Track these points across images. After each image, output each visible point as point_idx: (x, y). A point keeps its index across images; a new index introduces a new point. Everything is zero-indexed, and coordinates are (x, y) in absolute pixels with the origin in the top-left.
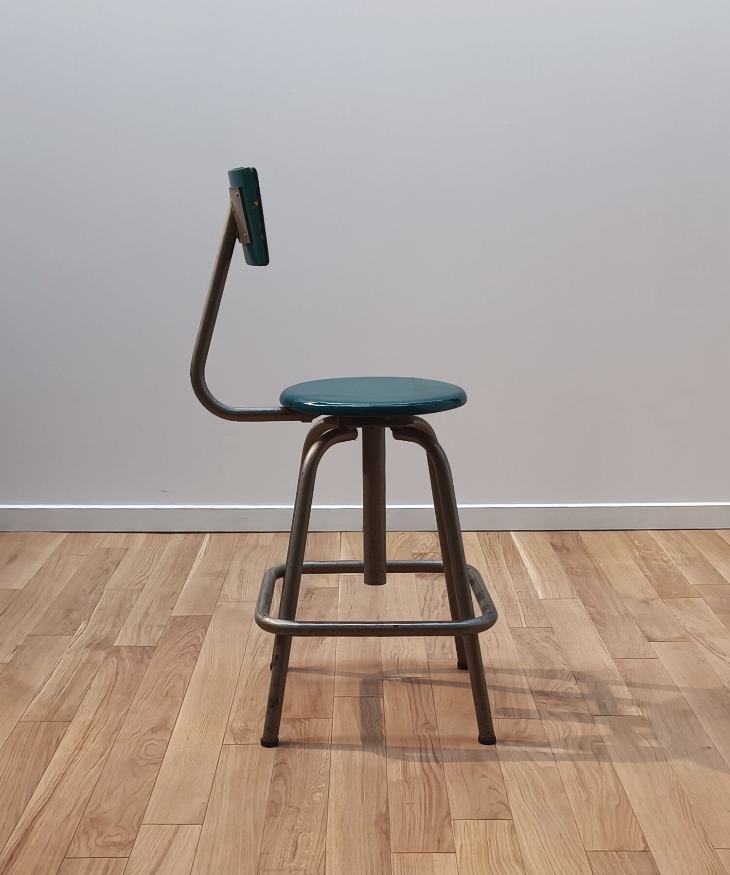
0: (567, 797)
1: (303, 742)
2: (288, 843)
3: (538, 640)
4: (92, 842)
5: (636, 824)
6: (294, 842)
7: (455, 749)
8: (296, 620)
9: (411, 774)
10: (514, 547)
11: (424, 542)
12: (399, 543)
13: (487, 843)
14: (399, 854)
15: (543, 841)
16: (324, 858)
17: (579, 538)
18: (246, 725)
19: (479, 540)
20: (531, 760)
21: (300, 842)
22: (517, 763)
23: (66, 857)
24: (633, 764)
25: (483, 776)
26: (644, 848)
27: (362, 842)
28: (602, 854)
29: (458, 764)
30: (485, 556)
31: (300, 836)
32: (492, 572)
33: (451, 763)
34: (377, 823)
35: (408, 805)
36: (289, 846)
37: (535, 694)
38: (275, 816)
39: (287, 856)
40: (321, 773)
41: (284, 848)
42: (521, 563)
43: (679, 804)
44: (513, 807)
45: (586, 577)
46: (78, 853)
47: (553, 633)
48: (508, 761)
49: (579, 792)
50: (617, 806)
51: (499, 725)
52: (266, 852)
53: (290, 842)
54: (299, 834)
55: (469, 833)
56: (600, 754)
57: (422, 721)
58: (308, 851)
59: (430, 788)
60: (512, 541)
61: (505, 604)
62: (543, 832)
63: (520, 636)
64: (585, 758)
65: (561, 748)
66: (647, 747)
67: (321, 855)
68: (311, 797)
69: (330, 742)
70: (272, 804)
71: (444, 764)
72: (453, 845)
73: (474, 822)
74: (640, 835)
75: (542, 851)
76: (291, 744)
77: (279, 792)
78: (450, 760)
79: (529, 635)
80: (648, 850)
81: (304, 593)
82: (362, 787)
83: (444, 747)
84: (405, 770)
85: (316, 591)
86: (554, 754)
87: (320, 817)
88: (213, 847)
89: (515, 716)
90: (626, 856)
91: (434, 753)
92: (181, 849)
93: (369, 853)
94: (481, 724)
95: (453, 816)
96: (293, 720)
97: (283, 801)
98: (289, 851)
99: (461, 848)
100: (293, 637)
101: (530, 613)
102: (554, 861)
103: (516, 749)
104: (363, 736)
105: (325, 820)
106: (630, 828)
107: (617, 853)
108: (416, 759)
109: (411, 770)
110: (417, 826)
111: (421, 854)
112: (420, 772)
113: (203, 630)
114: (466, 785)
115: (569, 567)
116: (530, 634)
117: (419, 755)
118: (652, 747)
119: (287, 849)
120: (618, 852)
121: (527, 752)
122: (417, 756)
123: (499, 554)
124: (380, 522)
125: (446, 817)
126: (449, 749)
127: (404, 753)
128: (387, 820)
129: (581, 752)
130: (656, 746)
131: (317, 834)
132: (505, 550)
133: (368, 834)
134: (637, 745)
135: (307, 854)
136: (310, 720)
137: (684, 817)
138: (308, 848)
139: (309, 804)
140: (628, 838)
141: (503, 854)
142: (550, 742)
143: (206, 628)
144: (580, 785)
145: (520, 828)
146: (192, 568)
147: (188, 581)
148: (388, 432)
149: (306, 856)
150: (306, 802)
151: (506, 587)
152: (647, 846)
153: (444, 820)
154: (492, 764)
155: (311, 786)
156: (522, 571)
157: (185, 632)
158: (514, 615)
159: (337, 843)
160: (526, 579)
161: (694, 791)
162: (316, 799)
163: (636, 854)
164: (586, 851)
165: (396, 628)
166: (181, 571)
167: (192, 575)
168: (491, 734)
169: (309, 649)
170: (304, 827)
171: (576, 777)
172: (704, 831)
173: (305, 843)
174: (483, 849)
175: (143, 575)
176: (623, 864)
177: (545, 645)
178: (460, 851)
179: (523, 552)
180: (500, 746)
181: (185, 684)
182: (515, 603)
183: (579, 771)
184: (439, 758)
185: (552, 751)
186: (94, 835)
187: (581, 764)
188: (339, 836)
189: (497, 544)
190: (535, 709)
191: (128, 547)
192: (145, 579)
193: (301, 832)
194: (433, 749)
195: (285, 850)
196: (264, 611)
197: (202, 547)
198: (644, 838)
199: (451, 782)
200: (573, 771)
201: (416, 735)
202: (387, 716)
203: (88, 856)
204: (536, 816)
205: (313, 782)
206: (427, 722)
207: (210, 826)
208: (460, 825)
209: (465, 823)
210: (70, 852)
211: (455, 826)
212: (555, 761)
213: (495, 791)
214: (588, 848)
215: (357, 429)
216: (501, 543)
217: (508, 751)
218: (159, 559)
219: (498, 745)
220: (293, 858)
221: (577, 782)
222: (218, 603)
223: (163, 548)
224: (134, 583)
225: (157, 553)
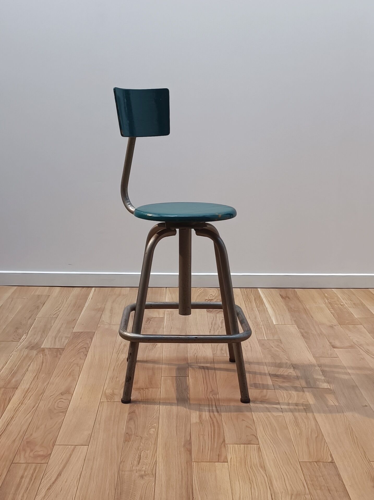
0: (289, 432)
1: (145, 401)
3: (273, 347)
4: (27, 454)
5: (327, 447)
6: (139, 456)
7: (228, 406)
8: (141, 334)
9: (204, 419)
10: (260, 296)
11: (211, 293)
12: (198, 294)
13: (245, 457)
14: (196, 463)
15: (276, 457)
16: (155, 465)
17: (295, 292)
18: (113, 392)
19: (241, 292)
20: (270, 412)
21: (142, 455)
22: (262, 413)
23: (13, 462)
24: (325, 415)
25: (243, 420)
26: (331, 461)
27: (177, 456)
28: (308, 464)
29: (229, 413)
30: (244, 301)
31: (142, 452)
32: (248, 310)
33: (225, 413)
34: (184, 446)
35: (202, 436)
36: (136, 457)
37: (271, 376)
38: (128, 441)
39: (135, 463)
40: (154, 418)
41: (133, 459)
42: (264, 305)
43: (351, 437)
44: (260, 438)
45: (299, 313)
46: (20, 460)
47: (281, 343)
48: (256, 412)
49: (296, 429)
50: (316, 437)
51: (252, 393)
52: (123, 461)
53: (136, 456)
54: (141, 451)
55: (235, 451)
56: (307, 408)
57: (210, 390)
58: (146, 461)
59: (214, 426)
60: (259, 293)
61: (255, 327)
62: (276, 451)
63: (263, 344)
64: (299, 411)
65: (286, 405)
66: (332, 405)
67: (154, 463)
68: (148, 431)
69: (159, 401)
70: (127, 435)
71: (222, 413)
72: (226, 458)
73: (238, 446)
74: (329, 453)
75: (275, 461)
76: (138, 402)
77: (131, 428)
78: (225, 411)
79: (268, 344)
80: (333, 461)
81: (146, 320)
82: (177, 426)
83: (221, 404)
84: (200, 416)
85: (152, 319)
86: (282, 409)
87: (153, 442)
88: (94, 458)
89: (261, 388)
90: (322, 465)
91: (216, 407)
92: (76, 459)
93: (180, 462)
94: (242, 392)
95: (226, 442)
96: (139, 389)
97: (133, 433)
98: (136, 460)
99: (231, 460)
100: (140, 343)
101: (269, 332)
102: (282, 467)
103: (261, 405)
104: (178, 398)
105: (156, 443)
106: (324, 449)
107: (316, 463)
108: (206, 410)
109: (204, 417)
110: (207, 447)
111: (209, 463)
112: (208, 417)
113: (90, 340)
114: (234, 425)
115: (290, 307)
117: (208, 408)
118: (336, 405)
119: (135, 460)
120: (317, 463)
121: (267, 407)
122: (207, 409)
123: (252, 300)
124: (188, 280)
125: (222, 443)
126: (224, 405)
127: (200, 407)
128: (190, 444)
129: (296, 407)
130: (338, 405)
131: (152, 451)
132: (255, 298)
133: (180, 452)
134: (327, 404)
136: (149, 389)
137: (353, 444)
138: (147, 459)
139: (147, 435)
140: (322, 455)
141: (254, 463)
142: (280, 402)
143: (92, 339)
144: (296, 425)
145: (263, 449)
146: (84, 306)
147: (82, 313)
148: (193, 231)
149: (145, 463)
150: (145, 434)
151: (256, 318)
152: (333, 459)
153: (222, 444)
154: (248, 414)
155: (149, 425)
156: (264, 309)
157: (80, 340)
158: (260, 333)
159: (163, 457)
160: (266, 314)
161: (359, 429)
162: (152, 432)
163: (327, 463)
164: (299, 462)
165: (196, 339)
166: (78, 308)
167: (84, 310)
168: (247, 398)
169: (148, 350)
170: (144, 447)
171: (294, 421)
172: (364, 451)
173: (145, 456)
174: (243, 460)
175: (58, 310)
176: (320, 469)
177: (277, 349)
178: (230, 462)
179: (265, 299)
180: (252, 404)
181: (80, 368)
182: (261, 327)
183: (296, 418)
184: (219, 410)
185: (281, 407)
186: (28, 451)
187: (297, 414)
188: (164, 452)
189: (251, 294)
190: (272, 384)
191: (49, 295)
192: (58, 312)
193: (143, 450)
194: (216, 405)
195: (134, 460)
196: (124, 328)
197: (90, 295)
198: (331, 455)
199: (225, 423)
200: (293, 418)
201: (206, 397)
202: (191, 387)
203: (25, 462)
204: (272, 442)
205: (150, 423)
206: (213, 391)
207: (92, 447)
208: (230, 447)
209: (233, 446)
210: (15, 460)
211: (228, 448)
212: (283, 412)
213: (250, 429)
214: (301, 460)
215: (176, 229)
216: (253, 294)
217: (257, 406)
218: (66, 301)
219: (251, 403)
220: (138, 464)
221: (294, 424)
222: (99, 325)
223: (69, 295)
224: (53, 314)
225: (65, 298)
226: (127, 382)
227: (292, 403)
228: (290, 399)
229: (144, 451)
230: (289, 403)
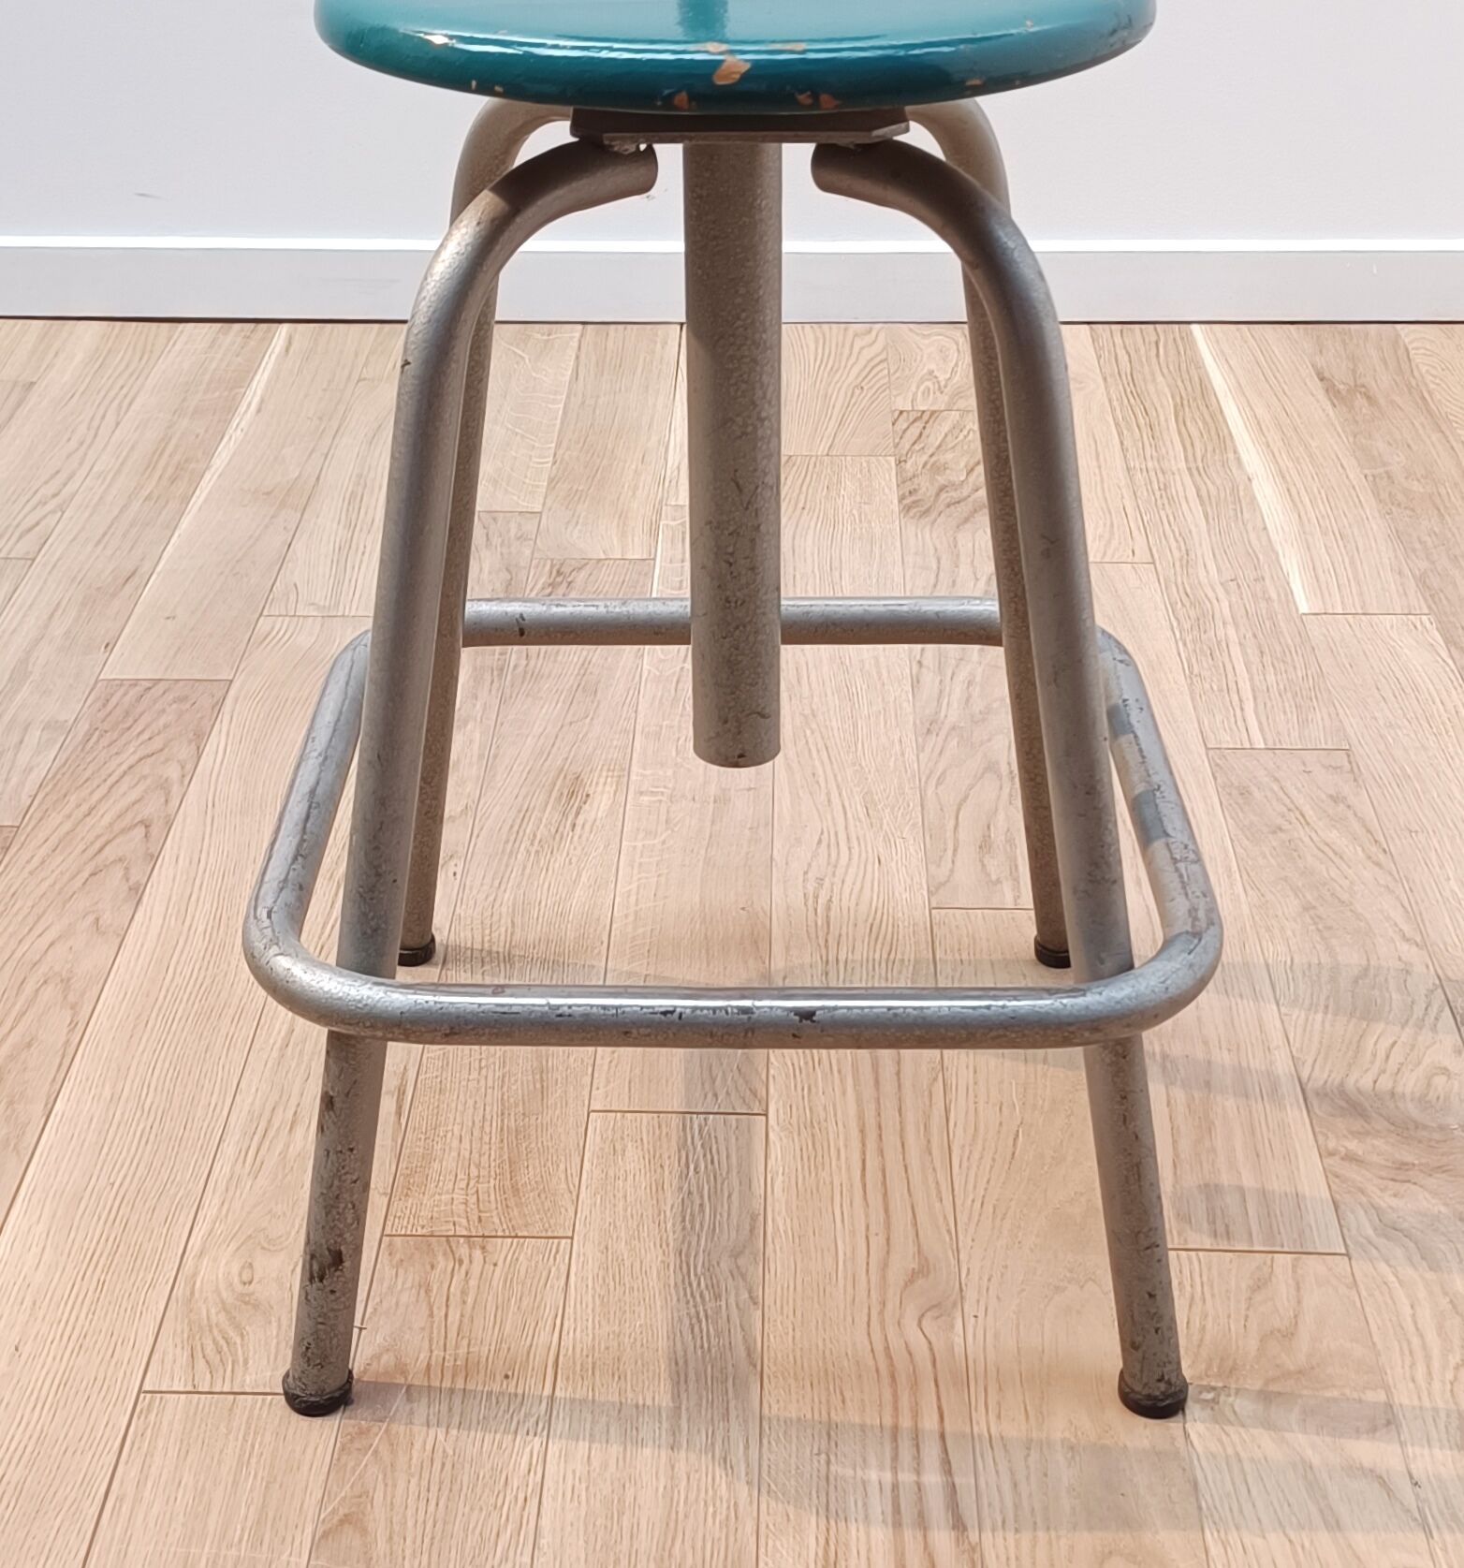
1: (447, 1384)
3: (1309, 812)
7: (1028, 1444)
10: (1205, 388)
11: (933, 366)
12: (855, 370)
17: (1401, 352)
18: (246, 1277)
19: (1099, 358)
22: (1274, 1541)
30: (1117, 425)
32: (1143, 493)
33: (1011, 1538)
37: (1315, 1102)
42: (1231, 456)
45: (1441, 516)
47: (1355, 774)
48: (1237, 1527)
51: (1196, 1294)
57: (903, 1261)
60: (1199, 365)
61: (1189, 639)
63: (1244, 792)
65: (1441, 1446)
69: (547, 1391)
71: (987, 1536)
76: (399, 1401)
78: (1010, 1517)
79: (1276, 788)
81: (542, 580)
83: (984, 1427)
85: (583, 574)
86: (1417, 1486)
89: (1251, 1242)
91: (946, 1464)
96: (427, 1242)
101: (1271, 678)
103: (1266, 1443)
104: (680, 1353)
108: (875, 1500)
113: (185, 751)
115: (1381, 470)
116: (1276, 780)
117: (888, 1477)
121: (1309, 1467)
122: (881, 1487)
123: (1162, 418)
126: (1002, 1442)
127: (828, 1463)
132: (1178, 400)
136: (491, 1244)
143: (199, 739)
146: (208, 468)
147: (186, 522)
151: (1187, 561)
154: (1176, 1549)
156: (1235, 488)
157: (129, 757)
158: (1221, 690)
160: (1250, 527)
166: (173, 480)
167: (202, 499)
168: (1169, 1383)
169: (528, 852)
175: (55, 496)
177: (1333, 836)
179: (1234, 409)
180: (1200, 1426)
181: (73, 1025)
182: (1221, 633)
184: (966, 1503)
185: (1405, 1456)
189: (1153, 374)
190: (1326, 1194)
191: (34, 380)
192: (53, 512)
194: (942, 1437)
197: (257, 378)
201: (879, 1348)
202: (776, 1228)
206: (923, 1269)
216: (1165, 371)
217: (1238, 1459)
218: (118, 424)
219: (1194, 1419)
222: (264, 625)
223: (139, 382)
224: (17, 526)
225: (116, 402)
226: (311, 1279)
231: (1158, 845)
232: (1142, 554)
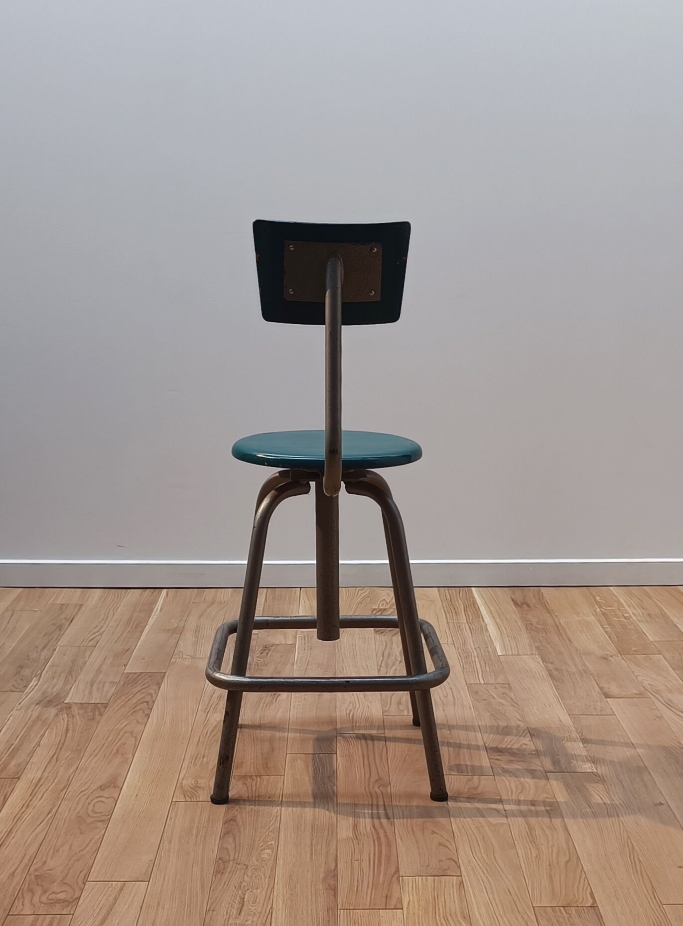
0: (517, 854)
1: (254, 799)
2: (235, 900)
3: (495, 696)
4: (36, 899)
5: (584, 881)
6: (241, 899)
7: (407, 806)
8: (247, 675)
9: (362, 831)
10: (474, 603)
11: (385, 598)
12: (359, 600)
13: (435, 898)
14: (345, 911)
15: (491, 898)
16: (270, 915)
17: (541, 594)
18: (196, 783)
19: (440, 596)
20: (483, 816)
21: (247, 898)
22: (468, 819)
23: (10, 914)
24: (584, 820)
25: (434, 832)
26: (592, 904)
27: (310, 898)
28: (549, 910)
29: (409, 820)
30: (445, 612)
31: (247, 893)
32: (452, 628)
33: (401, 820)
34: (325, 879)
35: (357, 862)
36: (235, 902)
37: (489, 751)
38: (223, 873)
39: (233, 913)
40: (270, 830)
41: (230, 905)
42: (481, 619)
43: (629, 861)
44: (463, 864)
45: (546, 633)
46: (23, 909)
47: (510, 689)
48: (459, 817)
49: (530, 849)
50: (567, 862)
51: (452, 782)
52: (212, 908)
53: (236, 899)
54: (246, 891)
55: (417, 889)
56: (552, 810)
57: (374, 777)
58: (254, 908)
59: (380, 845)
60: (473, 597)
61: (463, 660)
62: (491, 889)
63: (477, 692)
64: (537, 814)
65: (513, 805)
66: (599, 804)
67: (268, 912)
68: (259, 854)
69: (281, 800)
70: (220, 861)
71: (395, 820)
72: (400, 901)
73: (422, 879)
74: (589, 890)
75: (489, 907)
76: (242, 801)
77: (227, 849)
78: (401, 816)
79: (486, 691)
80: (595, 905)
81: (260, 649)
82: (312, 844)
83: (395, 804)
84: (355, 826)
85: (273, 647)
86: (505, 810)
87: (268, 874)
88: (159, 903)
89: (468, 773)
90: (574, 912)
91: (385, 809)
92: (126, 906)
93: (316, 910)
94: (433, 781)
95: (402, 873)
96: (244, 777)
97: (232, 858)
98: (235, 907)
99: (408, 905)
100: (244, 693)
101: (488, 668)
102: (501, 917)
103: (468, 805)
104: (315, 793)
105: (272, 877)
106: (579, 883)
107: (564, 909)
108: (367, 816)
109: (361, 827)
110: (365, 883)
111: (368, 910)
112: (370, 829)
113: (155, 687)
114: (417, 842)
115: (529, 622)
117: (370, 811)
118: (605, 803)
119: (233, 906)
120: (566, 908)
121: (479, 808)
122: (368, 813)
123: (459, 610)
124: (333, 577)
125: (394, 874)
126: (400, 806)
127: (354, 810)
128: (335, 876)
129: (533, 808)
130: (609, 802)
131: (265, 890)
132: (465, 605)
133: (316, 891)
134: (590, 802)
135: (253, 911)
136: (262, 777)
137: (633, 873)
138: (255, 905)
139: (257, 861)
140: (576, 894)
141: (450, 910)
142: (503, 798)
143: (159, 685)
144: (530, 841)
145: (469, 885)
146: (147, 625)
147: (142, 638)
148: (343, 485)
149: (252, 913)
150: (254, 859)
151: (464, 643)
152: (595, 901)
153: (393, 876)
154: (443, 821)
155: (261, 843)
156: (481, 627)
157: (138, 689)
158: (472, 671)
159: (284, 900)
160: (485, 636)
161: (645, 846)
162: (265, 856)
163: (584, 909)
164: (533, 907)
165: (347, 684)
166: (136, 628)
167: (147, 632)
168: (443, 791)
169: (263, 706)
170: (251, 884)
171: (527, 833)
172: (653, 886)
173: (252, 899)
174: (431, 905)
175: (98, 632)
176: (570, 920)
177: (502, 701)
178: (407, 908)
179: (483, 608)
180: (451, 803)
181: (136, 741)
182: (473, 659)
183: (531, 828)
184: (390, 815)
185: (503, 807)
186: (39, 892)
187: (532, 820)
188: (287, 892)
189: (457, 599)
190: (489, 765)
191: (82, 603)
192: (99, 635)
193: (248, 889)
194: (384, 805)
195: (231, 907)
196: (216, 666)
197: (158, 603)
198: (592, 894)
199: (401, 839)
200: (525, 827)
201: (368, 791)
202: (340, 773)
203: (32, 914)
204: (485, 872)
205: (262, 839)
206: (380, 779)
207: (156, 883)
208: (408, 882)
209: (414, 880)
210: (14, 910)
211: (403, 882)
212: (507, 817)
213: (446, 849)
214: (536, 904)
215: (310, 482)
216: (462, 599)
217: (460, 807)
218: (114, 614)
219: (450, 801)
220: (239, 914)
221: (528, 839)
222: (173, 660)
223: (119, 604)
224: (88, 639)
225: (112, 609)
226: (220, 765)
227: (524, 800)
228: (521, 792)
229: (250, 890)
230: (519, 801)
231: (435, 656)
232: (450, 641)
